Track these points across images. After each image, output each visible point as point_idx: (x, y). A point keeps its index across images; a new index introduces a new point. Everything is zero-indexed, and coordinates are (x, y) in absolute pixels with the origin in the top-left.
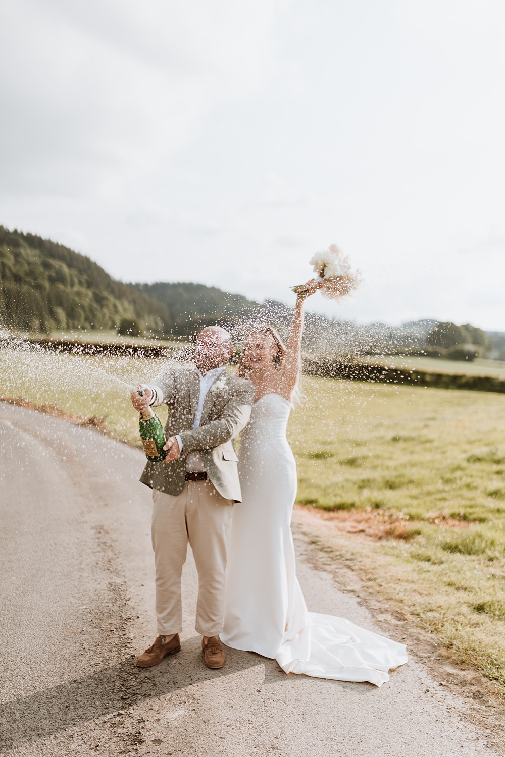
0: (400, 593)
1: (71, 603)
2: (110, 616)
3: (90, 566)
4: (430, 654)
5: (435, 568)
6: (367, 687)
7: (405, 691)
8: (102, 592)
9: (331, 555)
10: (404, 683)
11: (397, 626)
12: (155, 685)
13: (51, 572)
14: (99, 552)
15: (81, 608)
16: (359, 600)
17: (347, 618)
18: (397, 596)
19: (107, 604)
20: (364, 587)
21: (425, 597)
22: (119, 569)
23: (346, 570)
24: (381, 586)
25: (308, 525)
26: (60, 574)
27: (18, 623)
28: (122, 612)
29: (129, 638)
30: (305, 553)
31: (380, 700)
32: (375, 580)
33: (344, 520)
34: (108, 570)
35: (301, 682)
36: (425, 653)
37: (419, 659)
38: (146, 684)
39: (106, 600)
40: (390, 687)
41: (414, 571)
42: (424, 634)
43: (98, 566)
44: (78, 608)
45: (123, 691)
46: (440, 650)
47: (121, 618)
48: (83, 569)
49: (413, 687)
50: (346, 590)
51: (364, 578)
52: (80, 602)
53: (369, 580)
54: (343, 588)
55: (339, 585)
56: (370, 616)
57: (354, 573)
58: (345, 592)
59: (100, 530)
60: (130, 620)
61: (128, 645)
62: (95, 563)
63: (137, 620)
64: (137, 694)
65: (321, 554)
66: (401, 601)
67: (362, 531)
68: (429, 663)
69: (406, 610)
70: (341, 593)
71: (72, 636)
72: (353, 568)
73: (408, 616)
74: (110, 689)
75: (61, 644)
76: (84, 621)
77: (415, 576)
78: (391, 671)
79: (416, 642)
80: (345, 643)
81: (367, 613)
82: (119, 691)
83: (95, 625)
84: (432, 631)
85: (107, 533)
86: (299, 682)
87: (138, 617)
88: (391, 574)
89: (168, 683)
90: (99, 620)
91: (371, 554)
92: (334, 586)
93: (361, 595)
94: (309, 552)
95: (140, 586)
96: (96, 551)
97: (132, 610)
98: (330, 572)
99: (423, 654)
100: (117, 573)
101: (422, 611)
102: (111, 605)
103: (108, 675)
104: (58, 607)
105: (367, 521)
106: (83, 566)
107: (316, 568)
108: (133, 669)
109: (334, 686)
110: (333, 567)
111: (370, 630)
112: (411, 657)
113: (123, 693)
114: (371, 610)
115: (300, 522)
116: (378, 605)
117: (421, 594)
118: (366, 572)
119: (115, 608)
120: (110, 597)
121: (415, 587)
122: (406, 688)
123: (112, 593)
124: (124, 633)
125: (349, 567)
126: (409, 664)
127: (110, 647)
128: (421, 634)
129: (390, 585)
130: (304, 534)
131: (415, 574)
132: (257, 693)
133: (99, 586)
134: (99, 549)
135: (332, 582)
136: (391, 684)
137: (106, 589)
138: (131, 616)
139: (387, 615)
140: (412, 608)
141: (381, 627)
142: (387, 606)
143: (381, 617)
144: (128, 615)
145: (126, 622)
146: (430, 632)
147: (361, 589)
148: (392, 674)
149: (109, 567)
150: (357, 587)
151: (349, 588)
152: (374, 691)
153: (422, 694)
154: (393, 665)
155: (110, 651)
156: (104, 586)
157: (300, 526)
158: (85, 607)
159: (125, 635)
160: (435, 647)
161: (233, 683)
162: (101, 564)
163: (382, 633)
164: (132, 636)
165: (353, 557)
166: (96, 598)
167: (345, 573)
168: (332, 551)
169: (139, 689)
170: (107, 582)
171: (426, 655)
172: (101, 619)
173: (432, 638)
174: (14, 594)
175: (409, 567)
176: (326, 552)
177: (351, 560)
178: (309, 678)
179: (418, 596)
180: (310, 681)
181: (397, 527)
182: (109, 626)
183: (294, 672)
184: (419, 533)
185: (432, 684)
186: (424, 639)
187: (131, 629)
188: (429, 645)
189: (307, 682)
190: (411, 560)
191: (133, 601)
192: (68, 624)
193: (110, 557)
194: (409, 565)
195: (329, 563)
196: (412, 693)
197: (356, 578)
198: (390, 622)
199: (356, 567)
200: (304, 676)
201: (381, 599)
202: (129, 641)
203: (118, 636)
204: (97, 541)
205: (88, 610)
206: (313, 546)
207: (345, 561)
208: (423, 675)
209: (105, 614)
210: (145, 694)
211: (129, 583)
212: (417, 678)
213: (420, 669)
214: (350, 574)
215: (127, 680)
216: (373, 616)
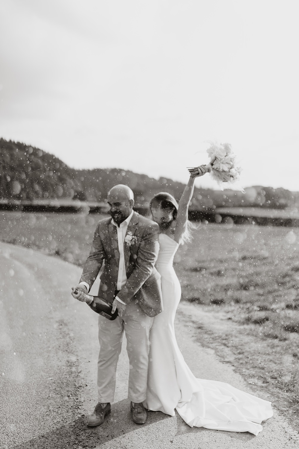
0: (262, 363)
1: (42, 376)
2: (67, 385)
3: (55, 348)
4: (288, 409)
5: (282, 343)
6: (248, 436)
7: (275, 438)
8: (62, 367)
9: (213, 336)
10: (273, 432)
11: (262, 387)
12: (99, 439)
13: (30, 353)
14: (61, 338)
15: (48, 379)
16: (234, 368)
17: (228, 382)
18: (260, 365)
19: (66, 376)
20: (236, 359)
21: (279, 366)
22: (74, 350)
23: (223, 347)
24: (248, 358)
25: (195, 316)
26: (35, 355)
27: (6, 392)
28: (76, 381)
29: (80, 402)
30: (195, 335)
31: (258, 446)
32: (243, 353)
33: (218, 312)
34: (67, 351)
35: (201, 433)
36: (284, 407)
37: (281, 412)
38: (92, 438)
39: (65, 373)
40: (264, 436)
41: (268, 346)
42: (282, 393)
43: (60, 348)
44: (46, 380)
45: (76, 444)
46: (294, 405)
47: (75, 386)
48: (50, 351)
49: (280, 435)
50: (225, 362)
51: (236, 353)
52: (48, 375)
53: (240, 353)
54: (222, 360)
55: (220, 358)
56: (243, 380)
57: (229, 349)
58: (224, 363)
59: (62, 323)
60: (81, 388)
61: (80, 407)
62: (58, 347)
63: (85, 387)
64: (87, 446)
65: (206, 336)
66: (263, 368)
67: (230, 319)
68: (288, 415)
69: (268, 375)
70: (221, 364)
71: (42, 401)
72: (227, 345)
73: (269, 380)
74: (67, 443)
75: (34, 407)
76: (50, 389)
77: (270, 350)
78: (263, 422)
79: (277, 399)
80: (228, 402)
81: (240, 378)
82: (74, 444)
83: (57, 392)
84: (287, 391)
85: (66, 325)
86: (200, 434)
87: (87, 386)
88: (253, 349)
89: (108, 437)
90: (60, 388)
91: (237, 335)
92: (216, 359)
93: (235, 365)
94: (197, 334)
95: (87, 362)
96: (59, 338)
97: (82, 380)
98: (212, 349)
99: (283, 409)
100: (72, 352)
101: (278, 376)
102: (68, 377)
103: (66, 431)
104: (33, 379)
105: (232, 311)
106: (50, 349)
107: (203, 346)
108: (83, 426)
109: (224, 436)
110: (214, 345)
111: (244, 391)
112: (275, 411)
113: (76, 445)
114: (243, 375)
115: (190, 314)
116: (247, 372)
117: (275, 363)
118: (236, 348)
119: (71, 379)
120: (68, 370)
121: (271, 357)
122: (275, 436)
123: (69, 368)
124: (77, 398)
125: (225, 345)
126: (275, 417)
127: (67, 409)
128: (280, 393)
129: (254, 357)
130: (193, 322)
131: (269, 348)
132: (170, 443)
133: (60, 363)
134: (61, 336)
135: (215, 355)
136: (265, 433)
137: (65, 365)
138: (81, 385)
139: (255, 379)
140: (271, 374)
141: (251, 388)
142: (254, 373)
143: (251, 381)
144: (80, 384)
145: (78, 389)
146: (285, 391)
147: (235, 360)
148: (264, 425)
149: (68, 349)
150: (231, 359)
151: (227, 360)
152: (253, 439)
153: (287, 441)
154: (264, 419)
155: (68, 412)
156: (64, 363)
157: (190, 317)
158: (51, 379)
159: (77, 399)
160: (290, 403)
161: (153, 435)
162: (62, 347)
163: (252, 393)
164: (82, 399)
165: (227, 338)
166: (58, 371)
167: (223, 349)
168: (213, 334)
169: (88, 442)
170: (66, 359)
171: (285, 409)
172: (61, 388)
173: (287, 396)
174: (4, 370)
175: (265, 344)
176: (209, 334)
177: (226, 339)
178: (206, 430)
179: (274, 365)
180: (207, 432)
181: (253, 316)
182: (67, 393)
183: (197, 426)
184: (267, 319)
185: (293, 433)
186: (283, 396)
187: (82, 394)
188: (286, 401)
189: (205, 433)
190: (265, 338)
191: (83, 373)
192: (40, 392)
193: (68, 342)
194: (264, 342)
195: (211, 342)
196: (280, 440)
197: (230, 352)
198: (257, 384)
199: (230, 345)
200: (203, 428)
201: (249, 367)
202: (80, 404)
203: (73, 400)
204: (59, 331)
205: (53, 381)
206: (199, 330)
207: (222, 341)
208: (285, 424)
209: (64, 383)
210: (92, 446)
211: (80, 361)
212: (282, 428)
213: (283, 420)
214: (226, 350)
215: (79, 435)
216: (245, 380)
